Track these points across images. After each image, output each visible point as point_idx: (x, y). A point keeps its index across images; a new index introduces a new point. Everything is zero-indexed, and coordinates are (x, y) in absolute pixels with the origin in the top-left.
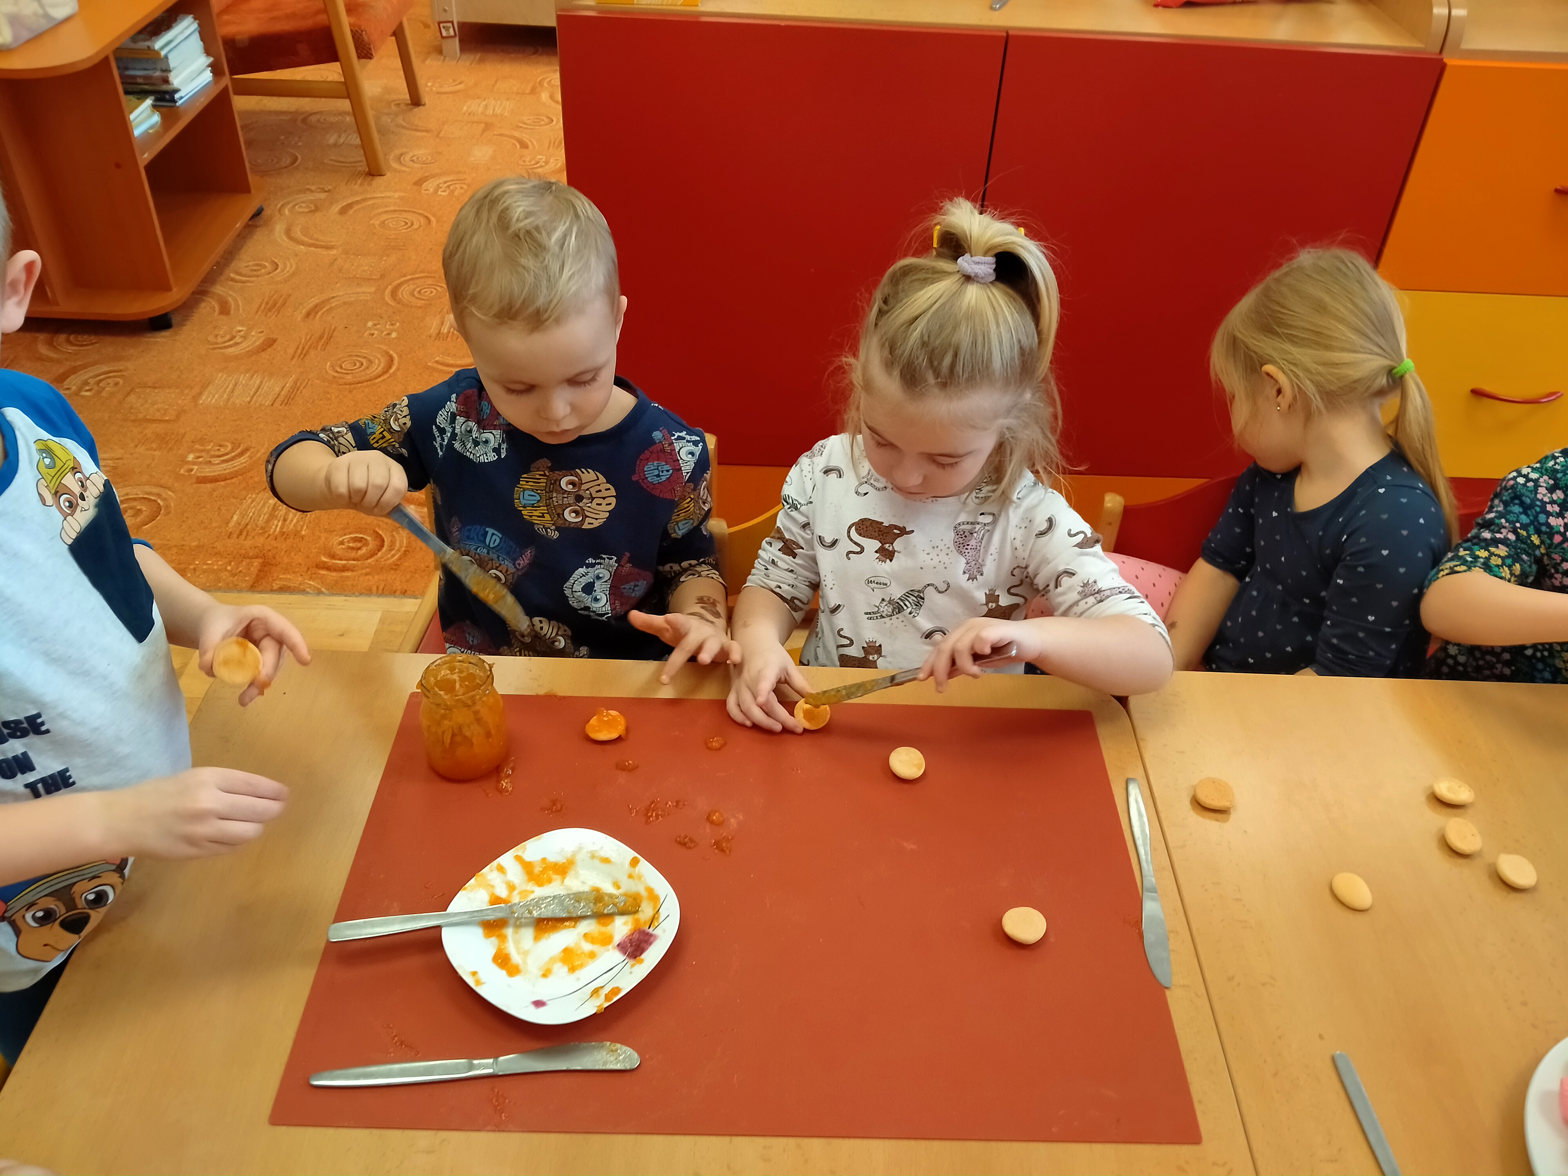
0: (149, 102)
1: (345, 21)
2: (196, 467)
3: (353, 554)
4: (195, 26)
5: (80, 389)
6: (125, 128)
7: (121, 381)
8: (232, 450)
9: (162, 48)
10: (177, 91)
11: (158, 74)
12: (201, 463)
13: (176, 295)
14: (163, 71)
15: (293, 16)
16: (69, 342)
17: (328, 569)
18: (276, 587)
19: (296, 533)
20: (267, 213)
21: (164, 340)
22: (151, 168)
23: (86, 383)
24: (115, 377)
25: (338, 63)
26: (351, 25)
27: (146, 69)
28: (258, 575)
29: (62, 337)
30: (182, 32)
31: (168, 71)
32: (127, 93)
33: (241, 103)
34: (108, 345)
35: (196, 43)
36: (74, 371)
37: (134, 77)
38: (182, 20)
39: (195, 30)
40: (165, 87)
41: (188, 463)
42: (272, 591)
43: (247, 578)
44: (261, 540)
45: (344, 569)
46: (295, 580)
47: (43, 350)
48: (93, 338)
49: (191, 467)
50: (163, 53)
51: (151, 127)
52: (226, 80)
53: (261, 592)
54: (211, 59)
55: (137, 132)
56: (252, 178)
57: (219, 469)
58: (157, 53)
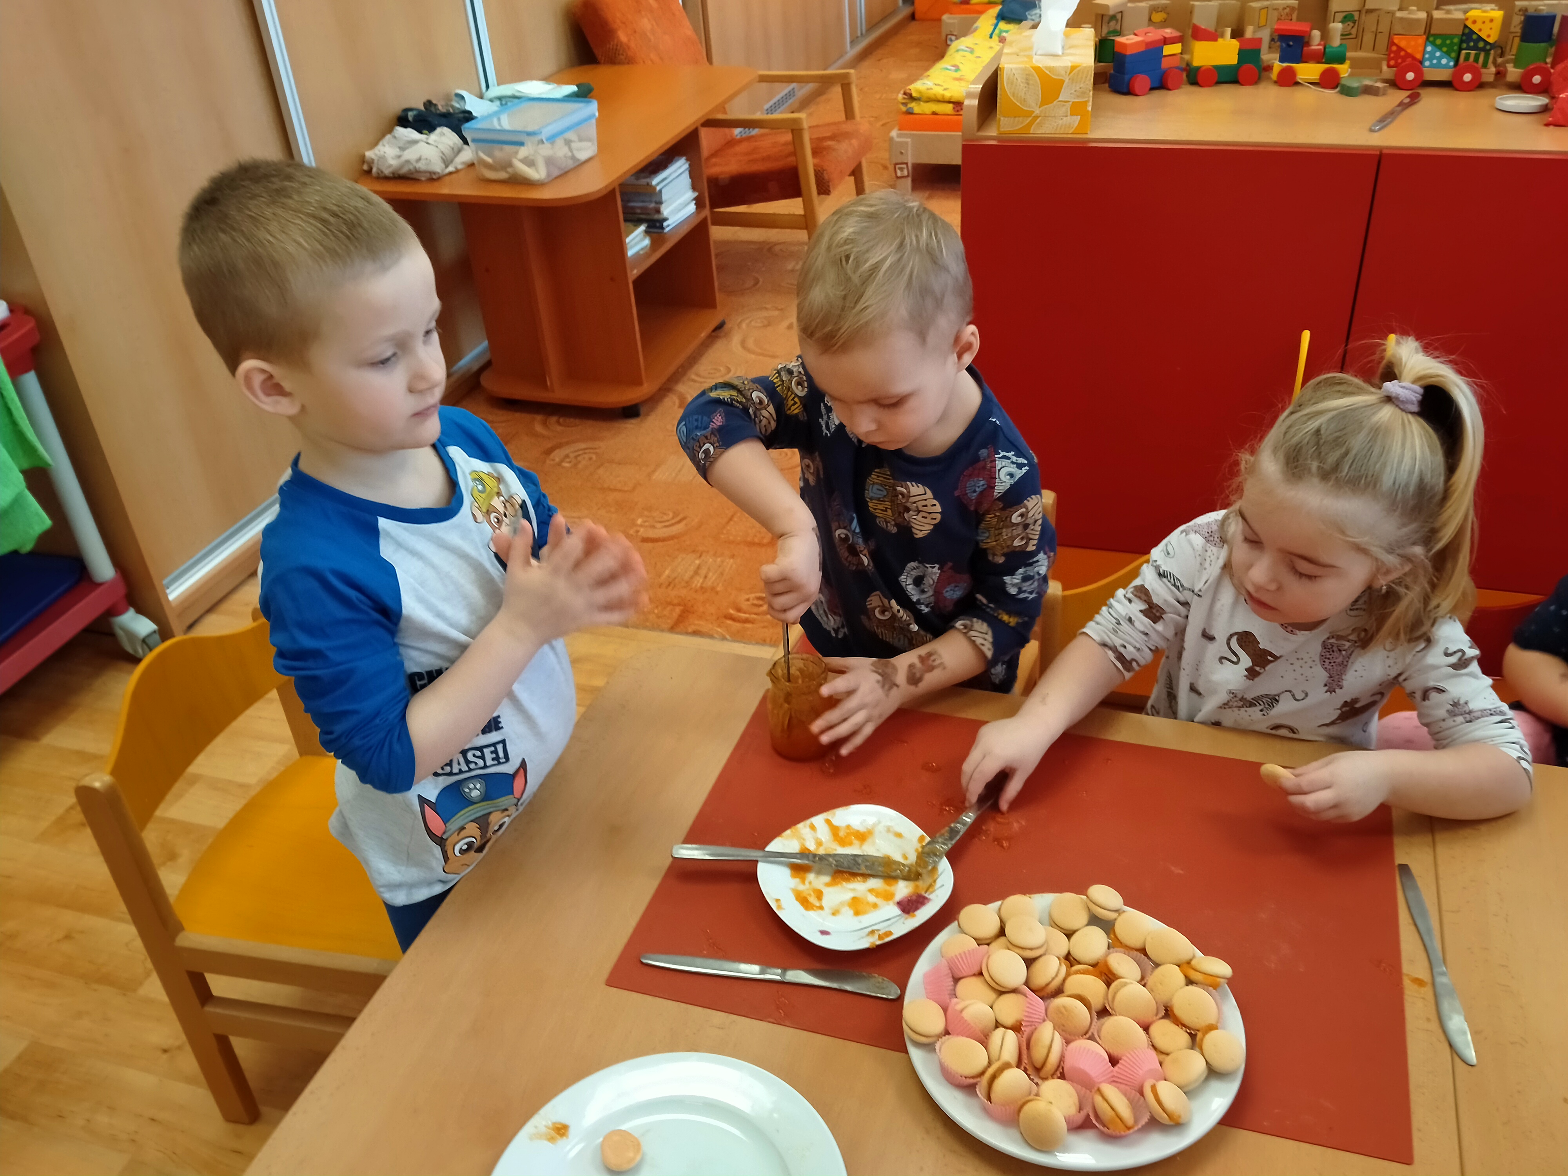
0: (642, 228)
1: (810, 162)
2: (642, 530)
3: (756, 610)
4: (687, 166)
5: (562, 461)
6: (621, 248)
7: (594, 457)
8: (673, 518)
9: (658, 184)
10: (665, 219)
11: (653, 205)
12: (646, 526)
13: (647, 389)
14: (656, 203)
15: (768, 158)
16: (558, 423)
17: (733, 619)
18: (690, 630)
19: (713, 589)
20: (726, 327)
21: (632, 426)
22: (638, 282)
23: (567, 456)
24: (590, 453)
25: (800, 199)
26: (815, 165)
27: (643, 202)
28: (678, 619)
29: (554, 419)
30: (675, 171)
31: (661, 203)
32: (626, 220)
33: (718, 233)
34: (588, 427)
35: (686, 180)
36: (559, 446)
37: (633, 208)
38: (677, 161)
39: (686, 169)
40: (656, 217)
41: (637, 525)
42: (687, 633)
43: (669, 621)
44: (684, 592)
45: (746, 621)
46: (704, 626)
47: (539, 428)
48: (577, 421)
49: (638, 528)
50: (658, 188)
51: (642, 249)
52: (706, 212)
53: (677, 633)
54: (696, 194)
55: (630, 253)
56: (719, 297)
57: (660, 532)
58: (654, 188)
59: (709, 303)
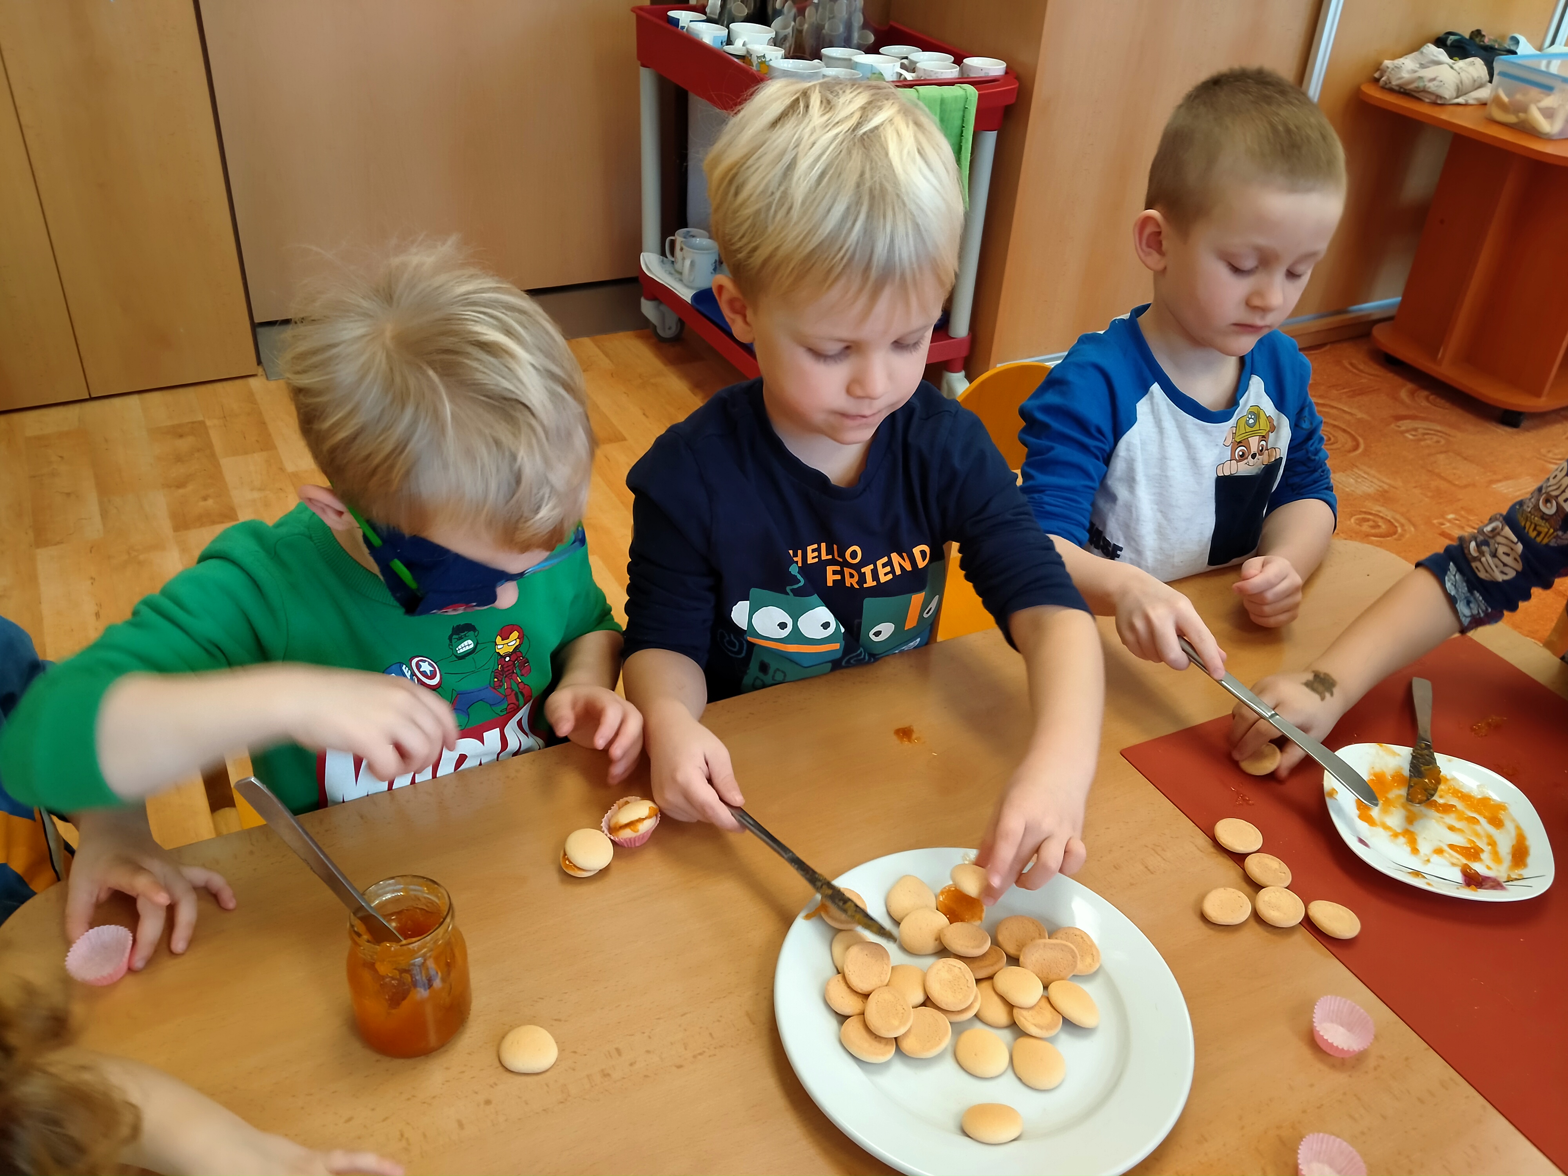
2: (1448, 524)
12: (1455, 524)
16: (1427, 398)
23: (1416, 430)
24: (1441, 437)
29: (1425, 393)
34: (1454, 414)
36: (1413, 418)
47: (1403, 394)
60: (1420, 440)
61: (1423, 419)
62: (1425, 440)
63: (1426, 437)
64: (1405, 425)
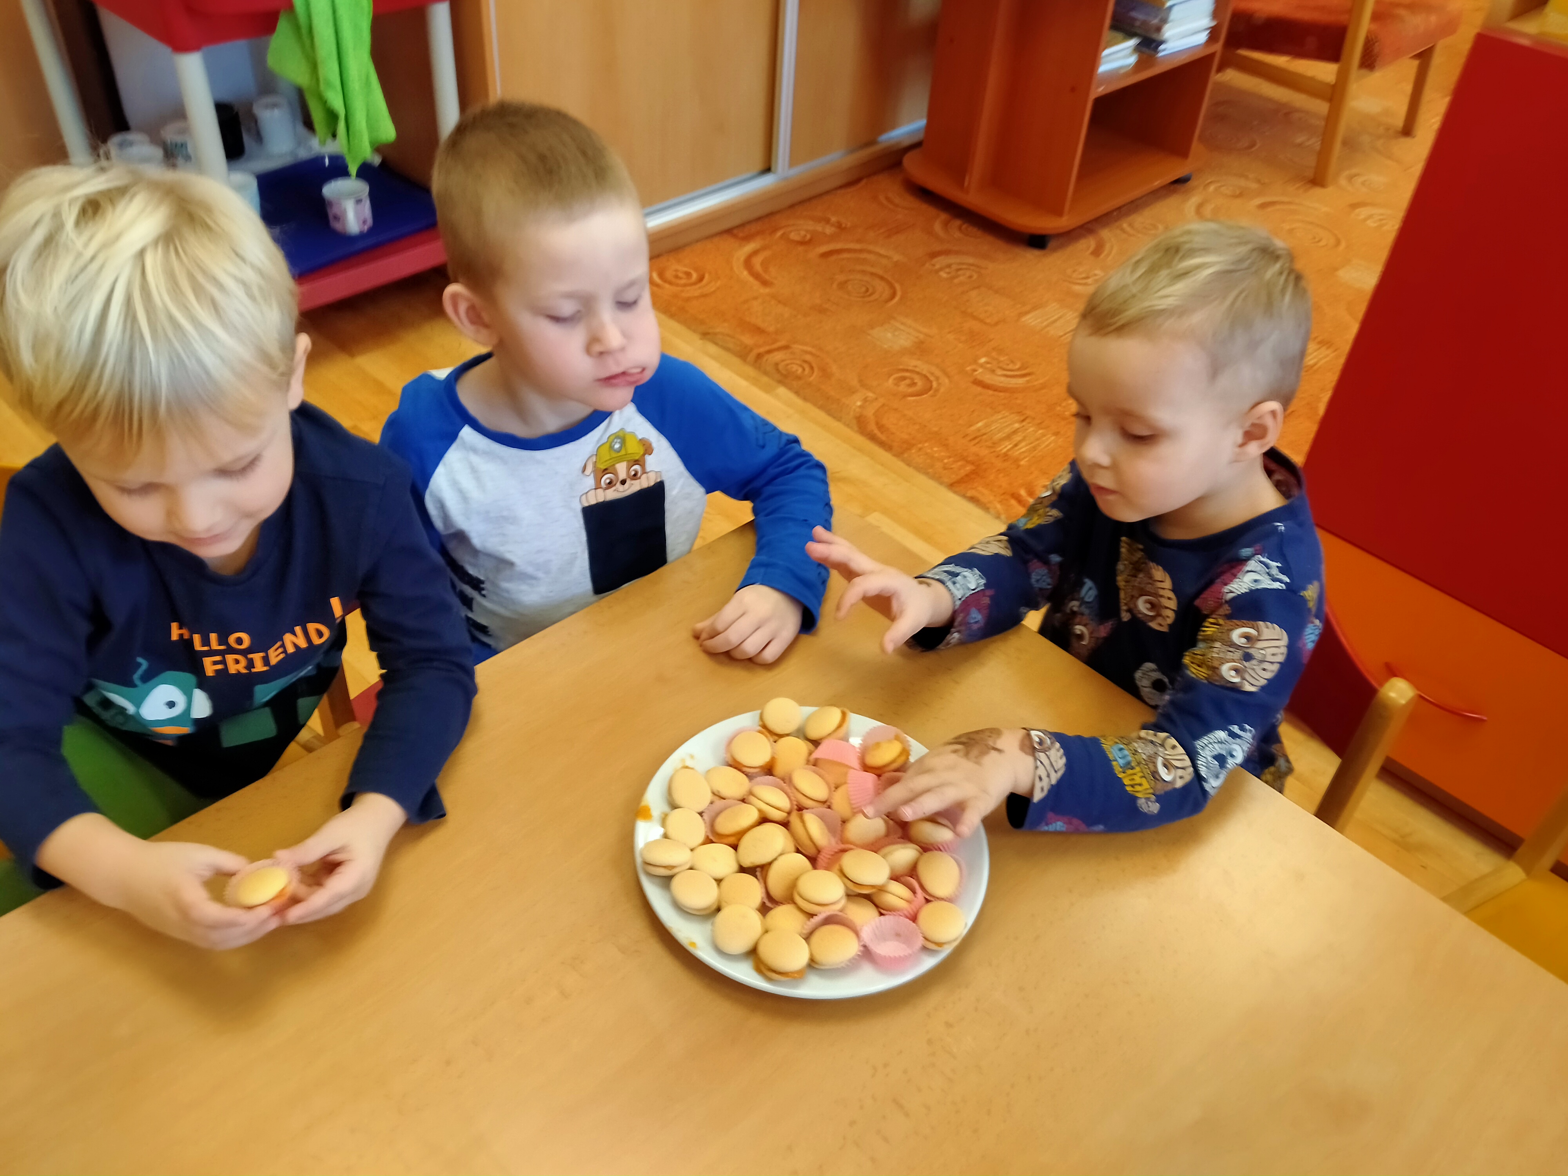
0: (1133, 42)
1: (1365, 26)
2: (980, 370)
6: (1093, 59)
8: (1018, 369)
10: (1164, 42)
11: (1155, 21)
12: (987, 368)
14: (1160, 20)
16: (960, 228)
18: (969, 494)
19: (1016, 461)
20: (1190, 184)
21: (1031, 257)
24: (973, 270)
25: (1337, 65)
26: (1369, 32)
29: (957, 222)
31: (1165, 21)
32: (1113, 27)
34: (986, 242)
35: (1207, 5)
36: (947, 253)
37: (1129, 17)
41: (978, 364)
42: (964, 496)
43: (953, 476)
44: (984, 452)
48: (979, 233)
49: (978, 368)
50: (1169, 4)
51: (1122, 67)
53: (955, 492)
54: (1214, 23)
55: (1103, 68)
57: (997, 379)
58: (1164, 3)
59: (1182, 151)
60: (953, 278)
61: (957, 253)
62: (957, 277)
63: (960, 272)
64: (940, 262)
